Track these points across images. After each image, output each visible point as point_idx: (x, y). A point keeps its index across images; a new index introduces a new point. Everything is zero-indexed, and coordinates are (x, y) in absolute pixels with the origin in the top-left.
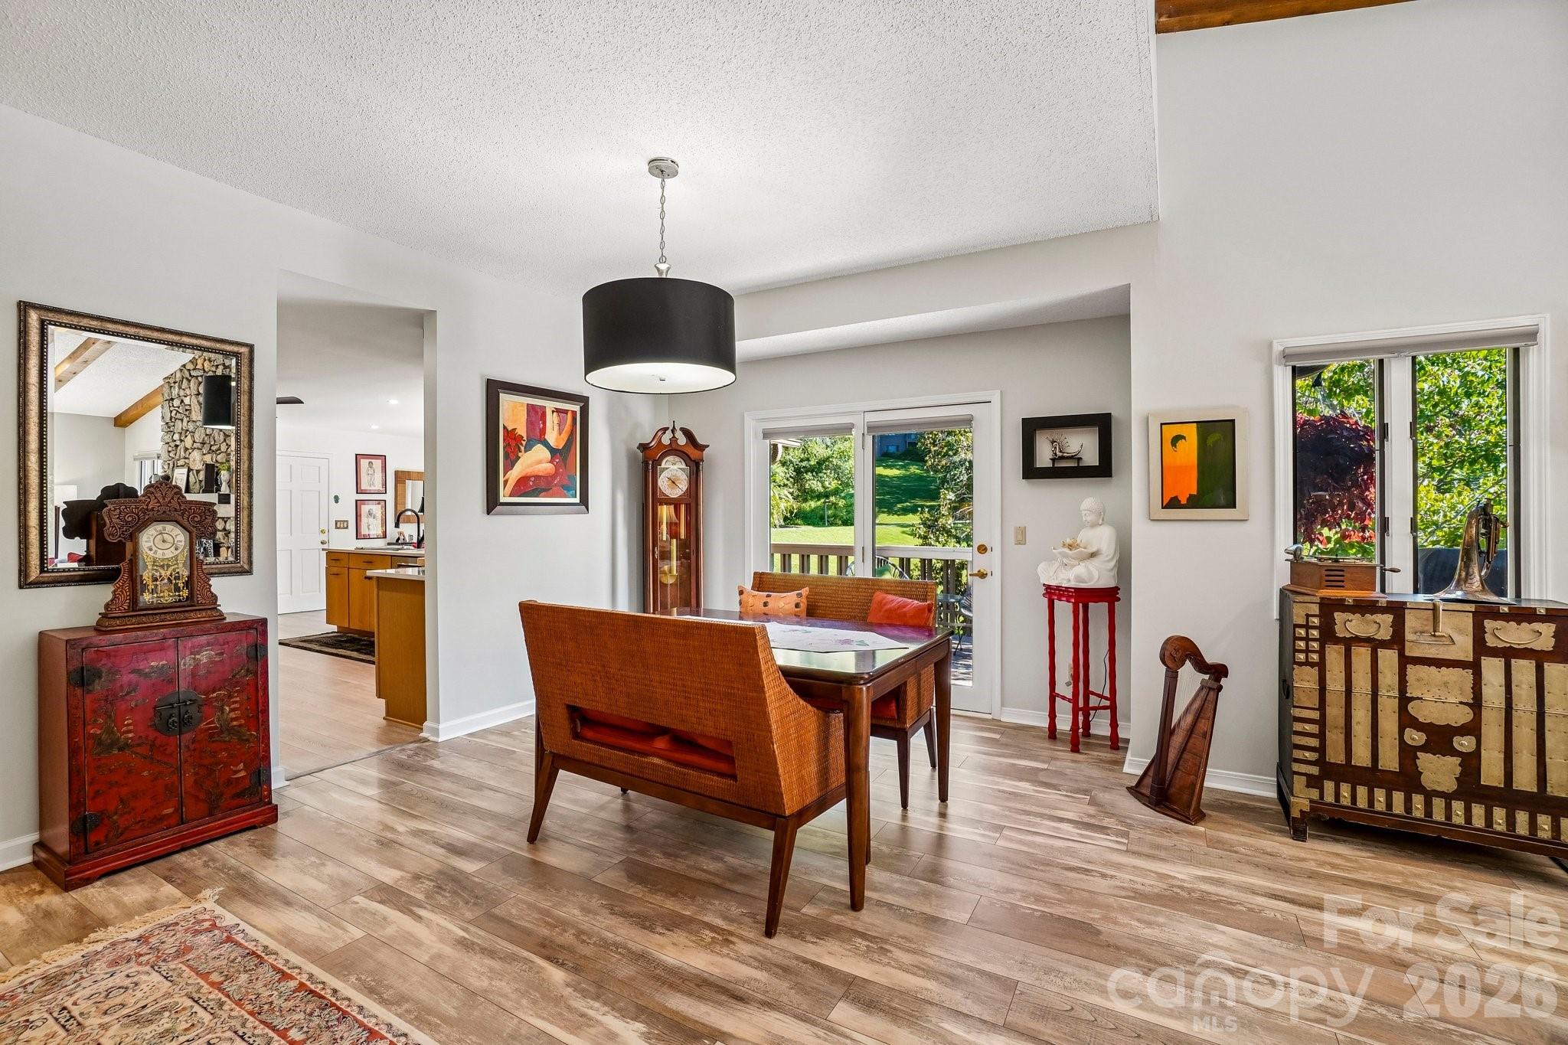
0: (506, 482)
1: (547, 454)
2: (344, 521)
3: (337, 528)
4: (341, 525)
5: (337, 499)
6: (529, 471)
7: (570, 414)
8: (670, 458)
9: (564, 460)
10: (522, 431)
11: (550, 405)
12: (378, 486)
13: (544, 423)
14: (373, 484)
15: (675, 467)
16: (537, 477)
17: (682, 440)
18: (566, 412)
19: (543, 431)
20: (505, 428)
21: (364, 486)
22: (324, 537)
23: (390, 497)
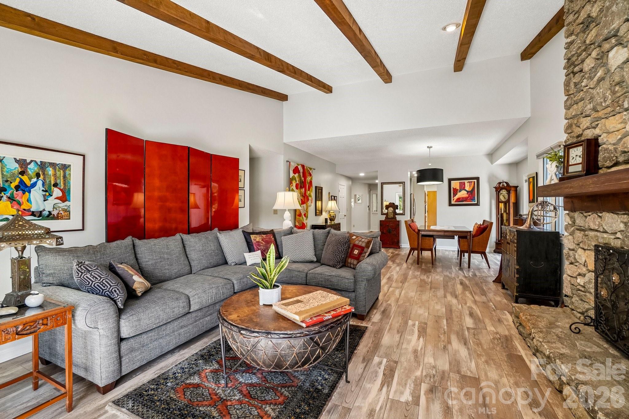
0: (453, 200)
1: (466, 193)
6: (460, 197)
7: (473, 182)
8: (504, 190)
9: (472, 194)
10: (458, 188)
11: (466, 181)
13: (465, 185)
15: (505, 193)
16: (463, 198)
17: (505, 185)
18: (472, 182)
19: (465, 187)
20: (453, 188)
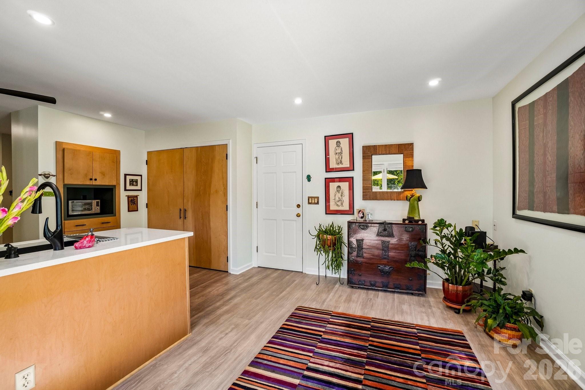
2: (315, 198)
3: (309, 203)
4: (313, 201)
5: (309, 178)
12: (346, 164)
14: (341, 162)
21: (333, 165)
22: (299, 211)
23: (357, 174)
